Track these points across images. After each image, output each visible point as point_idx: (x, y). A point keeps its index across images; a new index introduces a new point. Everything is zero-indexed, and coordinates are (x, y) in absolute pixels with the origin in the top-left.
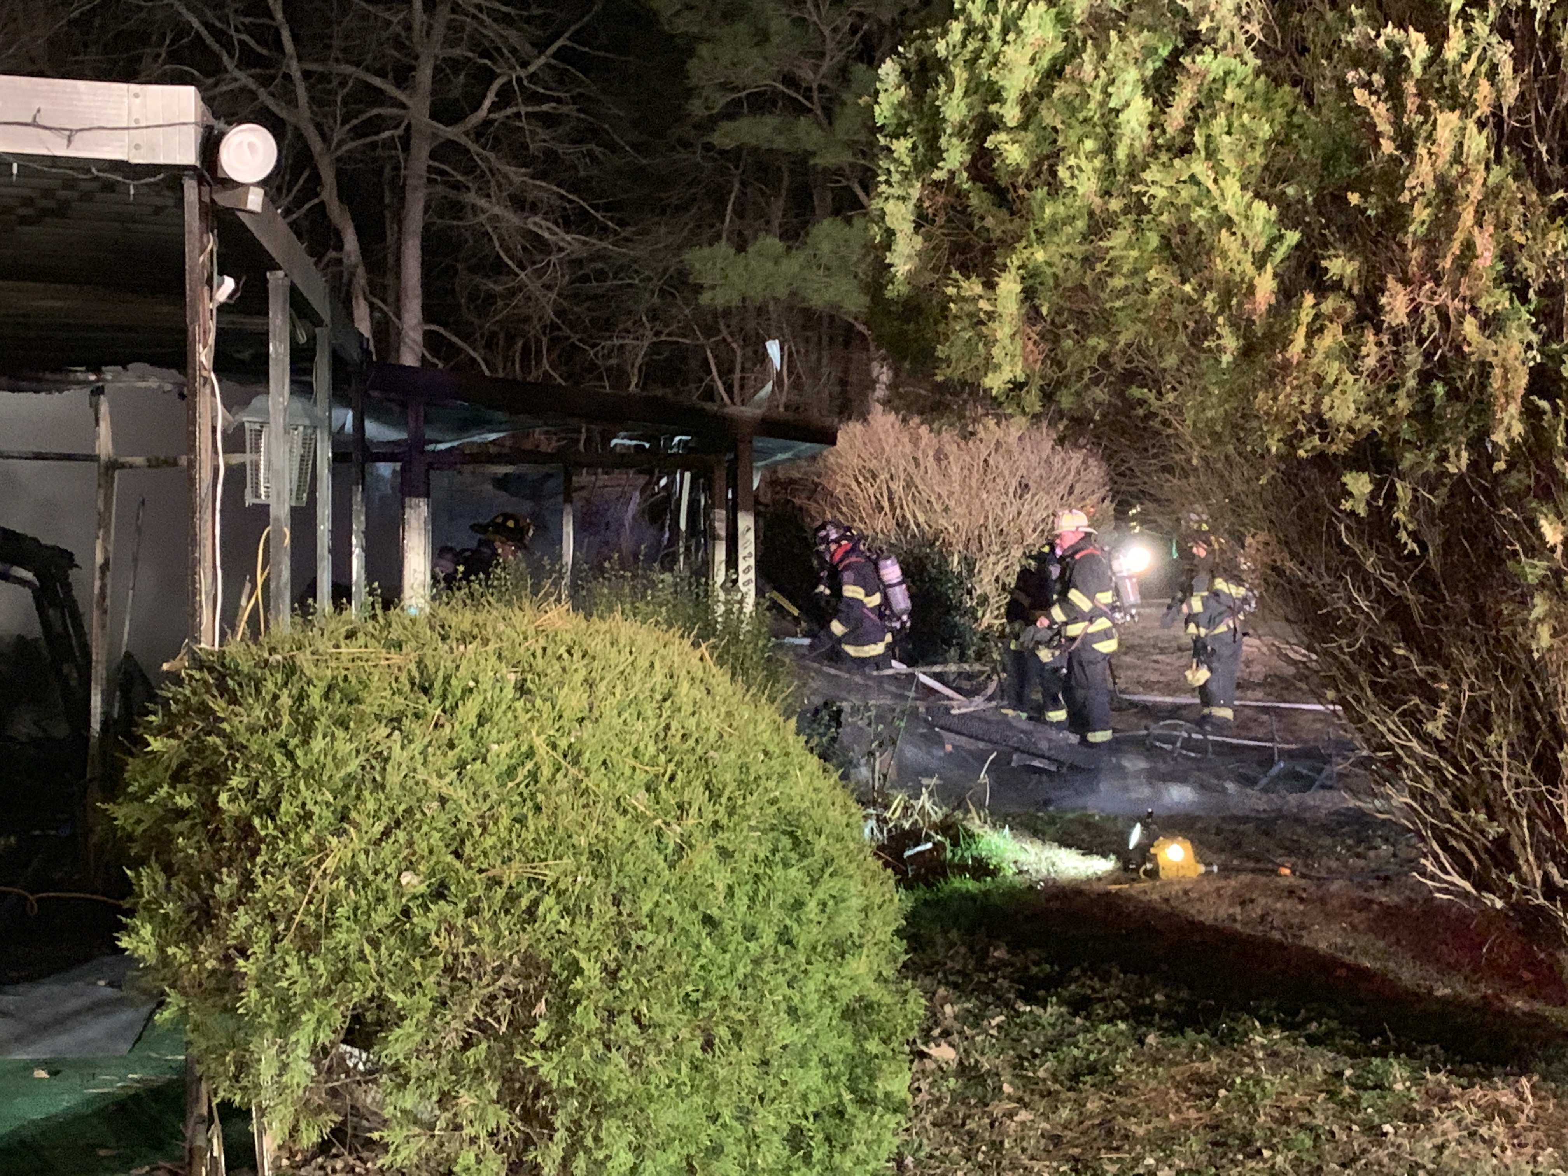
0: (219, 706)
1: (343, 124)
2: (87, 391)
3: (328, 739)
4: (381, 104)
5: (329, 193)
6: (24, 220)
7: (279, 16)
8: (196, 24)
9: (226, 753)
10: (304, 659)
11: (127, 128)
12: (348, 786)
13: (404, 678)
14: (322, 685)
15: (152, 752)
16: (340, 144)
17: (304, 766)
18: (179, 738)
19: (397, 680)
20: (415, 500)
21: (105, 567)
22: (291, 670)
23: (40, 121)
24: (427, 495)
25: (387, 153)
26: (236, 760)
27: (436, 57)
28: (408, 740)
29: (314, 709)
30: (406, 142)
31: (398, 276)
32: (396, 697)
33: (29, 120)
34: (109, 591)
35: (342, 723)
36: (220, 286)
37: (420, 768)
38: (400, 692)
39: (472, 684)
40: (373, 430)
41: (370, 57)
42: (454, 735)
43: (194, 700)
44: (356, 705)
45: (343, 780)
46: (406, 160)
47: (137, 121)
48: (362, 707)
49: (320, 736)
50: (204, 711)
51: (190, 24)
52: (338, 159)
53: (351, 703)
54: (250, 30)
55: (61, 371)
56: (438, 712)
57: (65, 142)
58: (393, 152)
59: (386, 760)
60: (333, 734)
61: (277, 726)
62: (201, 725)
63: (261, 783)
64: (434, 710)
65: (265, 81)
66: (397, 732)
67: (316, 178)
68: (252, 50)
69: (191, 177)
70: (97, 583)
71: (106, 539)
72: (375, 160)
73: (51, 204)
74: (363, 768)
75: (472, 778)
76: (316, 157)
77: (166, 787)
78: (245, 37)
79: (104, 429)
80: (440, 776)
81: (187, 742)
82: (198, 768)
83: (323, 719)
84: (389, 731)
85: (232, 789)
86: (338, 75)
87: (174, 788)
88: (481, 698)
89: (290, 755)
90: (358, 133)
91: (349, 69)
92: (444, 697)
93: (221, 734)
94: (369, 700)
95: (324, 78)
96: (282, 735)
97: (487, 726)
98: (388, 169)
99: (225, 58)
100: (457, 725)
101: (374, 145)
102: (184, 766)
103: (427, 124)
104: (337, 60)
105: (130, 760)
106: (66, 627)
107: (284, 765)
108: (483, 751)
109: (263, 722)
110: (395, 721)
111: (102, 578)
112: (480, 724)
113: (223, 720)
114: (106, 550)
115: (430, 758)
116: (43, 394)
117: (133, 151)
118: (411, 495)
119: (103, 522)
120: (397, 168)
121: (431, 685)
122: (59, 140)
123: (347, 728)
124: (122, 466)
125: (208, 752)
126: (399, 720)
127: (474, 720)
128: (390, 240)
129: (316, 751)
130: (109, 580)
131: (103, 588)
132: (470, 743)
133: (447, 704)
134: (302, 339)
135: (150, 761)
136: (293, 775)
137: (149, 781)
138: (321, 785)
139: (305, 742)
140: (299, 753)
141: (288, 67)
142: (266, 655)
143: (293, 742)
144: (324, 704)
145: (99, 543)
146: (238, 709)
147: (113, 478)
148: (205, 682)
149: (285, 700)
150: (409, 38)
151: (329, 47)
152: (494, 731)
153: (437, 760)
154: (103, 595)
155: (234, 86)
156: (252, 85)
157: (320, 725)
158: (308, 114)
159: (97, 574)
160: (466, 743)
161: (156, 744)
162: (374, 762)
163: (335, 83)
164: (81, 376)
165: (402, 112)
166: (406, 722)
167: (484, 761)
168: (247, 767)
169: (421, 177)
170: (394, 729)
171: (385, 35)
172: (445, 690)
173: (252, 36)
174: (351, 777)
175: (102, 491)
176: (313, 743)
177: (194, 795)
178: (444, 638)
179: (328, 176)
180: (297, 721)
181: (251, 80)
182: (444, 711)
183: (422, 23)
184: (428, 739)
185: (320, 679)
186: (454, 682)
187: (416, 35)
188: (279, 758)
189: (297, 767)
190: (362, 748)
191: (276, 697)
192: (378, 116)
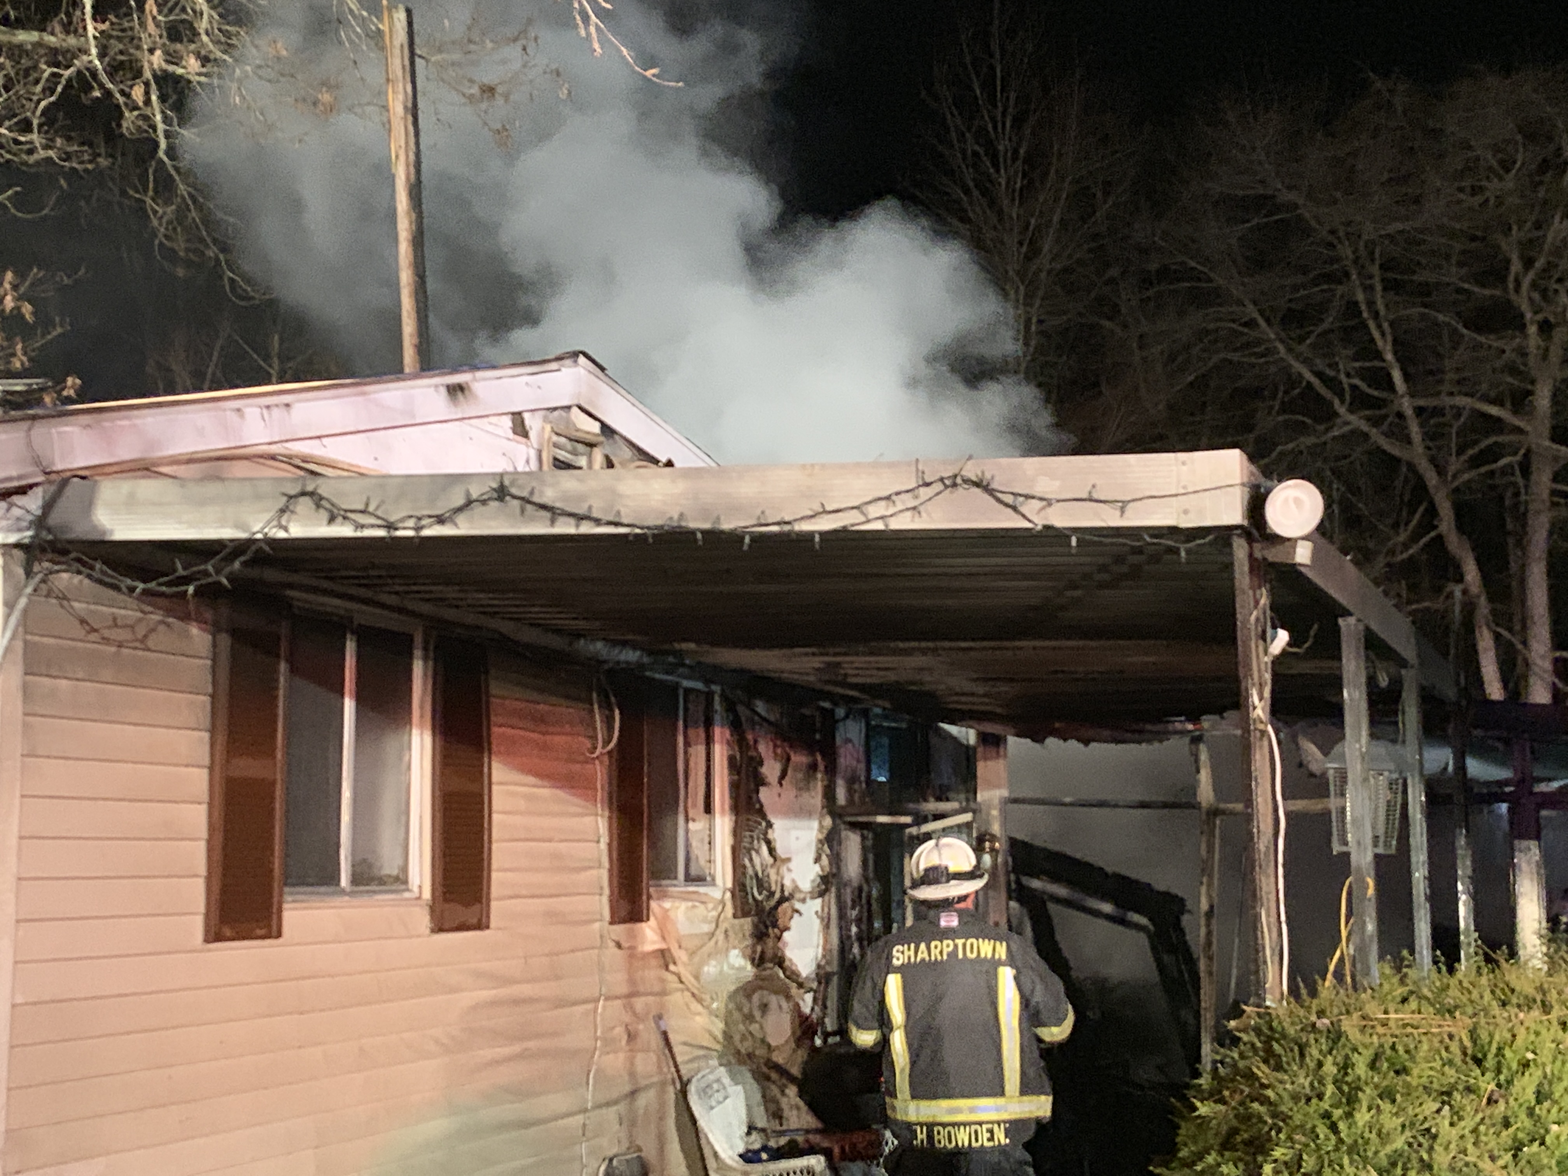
0: (1262, 1071)
1: (1459, 454)
2: (1187, 740)
3: (1373, 1112)
4: (1501, 432)
5: (1446, 523)
6: (1101, 586)
7: (1389, 356)
8: (1308, 375)
9: (1270, 1121)
10: (1350, 1026)
11: (1176, 495)
12: (1394, 1164)
13: (1455, 1047)
14: (1368, 1054)
15: (1199, 1117)
16: (1455, 477)
17: (1348, 1141)
18: (1225, 1103)
19: (1447, 1049)
20: (1525, 843)
21: (1210, 914)
22: (1336, 1036)
23: (1095, 496)
24: (1538, 838)
25: (1505, 480)
26: (1279, 1131)
27: (1555, 380)
28: (1457, 1116)
29: (1359, 1079)
30: (1525, 469)
31: (1523, 602)
32: (1447, 1068)
33: (1085, 495)
34: (1214, 940)
35: (1388, 1094)
36: (1273, 639)
37: (1470, 1148)
38: (1450, 1063)
39: (1530, 1056)
40: (1475, 768)
41: (1484, 386)
42: (1509, 1113)
43: (1241, 1064)
44: (1404, 1076)
45: (1388, 1157)
46: (1526, 487)
47: (1184, 487)
48: (1408, 1078)
49: (1364, 1108)
50: (1250, 1076)
51: (1300, 375)
52: (1457, 490)
53: (1397, 1073)
54: (1362, 374)
55: (1160, 721)
56: (1492, 1086)
57: (1118, 513)
58: (1512, 479)
59: (1435, 1137)
60: (1378, 1107)
61: (1320, 1097)
62: (1247, 1090)
63: (1305, 1157)
64: (1487, 1085)
65: (1375, 422)
66: (1447, 1108)
67: (1432, 512)
68: (1363, 393)
69: (1239, 536)
70: (1203, 931)
71: (1210, 885)
72: (1493, 487)
73: (1124, 569)
74: (1410, 1145)
75: (1529, 1162)
76: (1432, 491)
77: (1214, 1154)
78: (1356, 381)
79: (1205, 777)
80: (1493, 1158)
81: (1234, 1108)
82: (1246, 1136)
83: (1368, 1091)
84: (1437, 1105)
85: (1275, 1161)
86: (1452, 407)
87: (1222, 1156)
88: (1539, 1073)
89: (1334, 1128)
90: (1475, 462)
91: (1461, 401)
92: (1499, 1071)
93: (1265, 1101)
94: (1415, 1072)
95: (1438, 411)
96: (1325, 1105)
97: (1546, 1104)
98: (1509, 494)
99: (1336, 402)
100: (1511, 1100)
101: (1492, 473)
102: (1234, 1132)
103: (1547, 448)
104: (1451, 394)
105: (1183, 1124)
106: (1181, 972)
107: (1327, 1139)
108: (1542, 1131)
109: (1308, 1091)
110: (1446, 1095)
111: (1208, 925)
112: (1539, 1102)
113: (1266, 1087)
114: (1210, 897)
115: (1483, 1138)
116: (1144, 745)
117: (1182, 515)
118: (1522, 837)
119: (1205, 869)
120: (1517, 494)
121: (1485, 1056)
122: (1112, 511)
123: (1394, 1101)
124: (1223, 812)
125: (1254, 1120)
126: (1449, 1094)
127: (1531, 1097)
128: (1514, 567)
129: (1360, 1124)
130: (1214, 927)
131: (1209, 933)
132: (1528, 1123)
133: (1502, 1078)
134: (1383, 681)
135: (1200, 1125)
136: (1337, 1149)
137: (1201, 1144)
138: (1365, 1160)
139: (1349, 1115)
140: (1342, 1126)
141: (1401, 405)
142: (1313, 1018)
143: (1337, 1113)
144: (1370, 1073)
145: (1204, 889)
146: (1280, 1075)
147: (1214, 824)
148: (1253, 1045)
149: (1330, 1069)
150: (1525, 365)
151: (1441, 382)
152: (1554, 1110)
153: (1490, 1141)
154: (1209, 944)
155: (1346, 429)
156: (1364, 426)
157: (1364, 1098)
158: (1420, 450)
159: (1203, 921)
160: (1523, 1121)
161: (1203, 1109)
162: (1421, 1139)
163: (1448, 417)
164: (1178, 726)
165: (1522, 437)
166: (1457, 1096)
167: (1542, 1143)
168: (1290, 1138)
169: (1543, 501)
170: (1443, 1103)
171: (1498, 364)
172: (1499, 1063)
173: (1363, 379)
174: (1398, 1153)
175: (1204, 839)
176: (1357, 1116)
177: (1241, 1166)
178: (1504, 1004)
179: (1446, 510)
180: (1339, 1089)
181: (1363, 422)
182: (1499, 1085)
183: (1538, 348)
184: (1480, 1116)
185: (1366, 1047)
186: (1508, 1053)
187: (1531, 361)
188: (1322, 1131)
189: (1341, 1141)
190: (1407, 1124)
191: (1320, 1065)
192: (1496, 443)
